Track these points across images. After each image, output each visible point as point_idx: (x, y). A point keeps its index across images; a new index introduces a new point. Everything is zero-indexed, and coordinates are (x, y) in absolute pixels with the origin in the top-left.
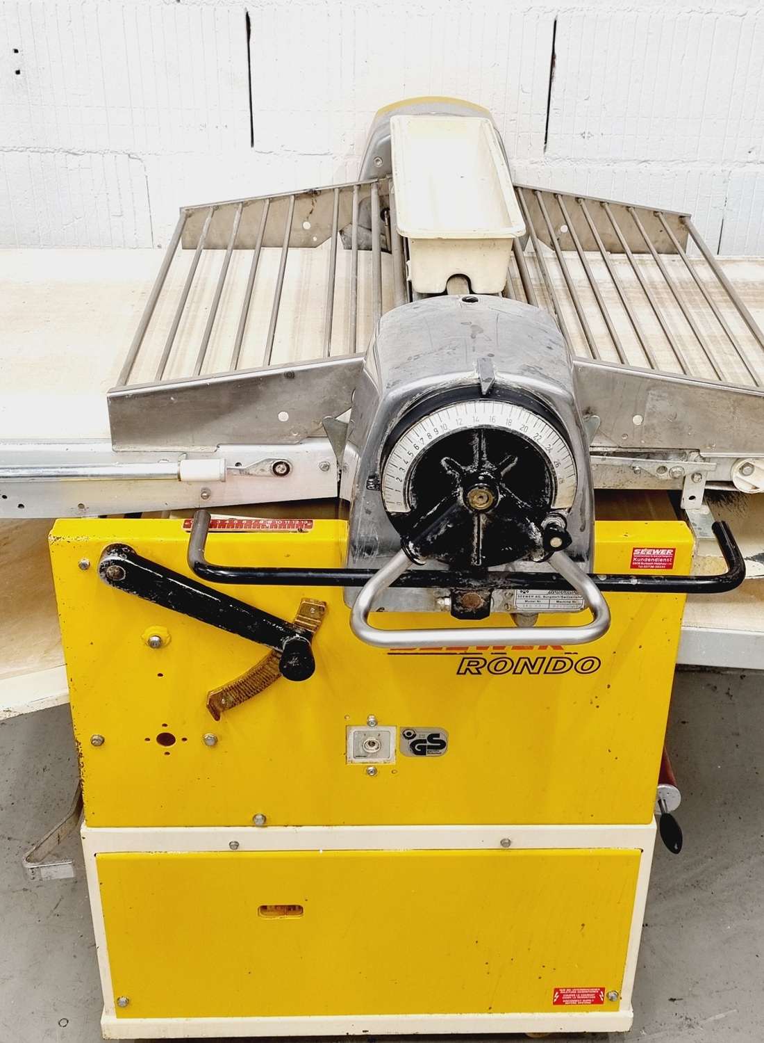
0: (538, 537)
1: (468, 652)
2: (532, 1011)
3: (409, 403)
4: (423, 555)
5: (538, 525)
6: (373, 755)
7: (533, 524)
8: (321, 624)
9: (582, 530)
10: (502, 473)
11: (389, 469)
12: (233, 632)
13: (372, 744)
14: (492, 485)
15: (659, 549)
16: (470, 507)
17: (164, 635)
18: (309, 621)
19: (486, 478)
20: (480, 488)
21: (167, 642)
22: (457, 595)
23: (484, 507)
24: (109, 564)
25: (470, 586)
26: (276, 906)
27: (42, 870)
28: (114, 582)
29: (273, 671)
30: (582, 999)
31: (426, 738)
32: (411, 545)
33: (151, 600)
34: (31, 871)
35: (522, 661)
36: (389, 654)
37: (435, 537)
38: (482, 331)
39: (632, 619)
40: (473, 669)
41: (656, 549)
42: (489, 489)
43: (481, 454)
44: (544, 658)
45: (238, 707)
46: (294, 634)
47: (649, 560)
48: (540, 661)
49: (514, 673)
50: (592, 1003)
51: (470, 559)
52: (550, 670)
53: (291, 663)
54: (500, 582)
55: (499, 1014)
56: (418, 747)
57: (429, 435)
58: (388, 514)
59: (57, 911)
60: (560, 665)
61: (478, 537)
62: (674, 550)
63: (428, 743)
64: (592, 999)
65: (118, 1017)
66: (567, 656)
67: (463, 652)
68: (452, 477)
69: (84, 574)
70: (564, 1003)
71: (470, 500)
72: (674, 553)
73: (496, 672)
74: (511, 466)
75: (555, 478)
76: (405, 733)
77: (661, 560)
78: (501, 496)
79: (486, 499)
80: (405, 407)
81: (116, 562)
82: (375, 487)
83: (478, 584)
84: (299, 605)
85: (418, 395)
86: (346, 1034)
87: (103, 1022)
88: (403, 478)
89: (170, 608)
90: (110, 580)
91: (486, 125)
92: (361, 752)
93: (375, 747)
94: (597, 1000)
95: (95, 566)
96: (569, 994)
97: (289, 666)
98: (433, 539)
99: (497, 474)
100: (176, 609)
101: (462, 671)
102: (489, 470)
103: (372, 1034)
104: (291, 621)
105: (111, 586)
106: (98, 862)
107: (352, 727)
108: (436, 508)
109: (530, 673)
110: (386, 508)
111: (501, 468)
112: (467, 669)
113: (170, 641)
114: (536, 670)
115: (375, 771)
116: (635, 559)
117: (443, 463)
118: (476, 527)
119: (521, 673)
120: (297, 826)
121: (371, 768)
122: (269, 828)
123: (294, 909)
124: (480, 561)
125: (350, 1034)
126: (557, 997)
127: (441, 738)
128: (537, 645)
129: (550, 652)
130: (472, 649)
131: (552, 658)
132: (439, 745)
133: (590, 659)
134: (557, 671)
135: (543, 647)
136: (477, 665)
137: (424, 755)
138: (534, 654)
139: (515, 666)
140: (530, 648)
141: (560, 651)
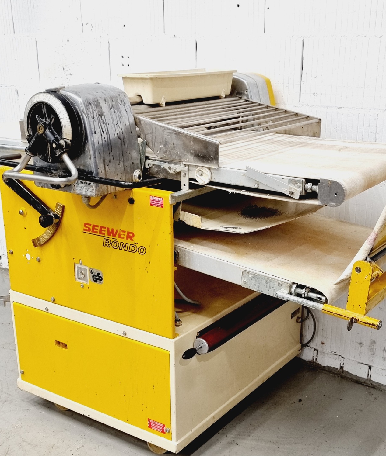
1: (105, 236)
6: (83, 279)
15: (158, 197)
16: (39, 132)
18: (58, 211)
20: (40, 124)
21: (25, 214)
30: (158, 428)
31: (96, 274)
35: (122, 244)
36: (83, 232)
40: (107, 244)
41: (157, 197)
42: (43, 126)
43: (45, 114)
45: (45, 246)
46: (51, 213)
47: (155, 202)
48: (127, 245)
49: (120, 249)
51: (47, 159)
52: (130, 250)
55: (131, 425)
56: (95, 278)
60: (133, 248)
61: (49, 149)
62: (163, 198)
63: (97, 277)
64: (161, 429)
65: (22, 380)
66: (135, 244)
67: (103, 235)
70: (152, 428)
72: (163, 200)
73: (114, 248)
75: (62, 125)
76: (91, 270)
77: (159, 203)
84: (56, 204)
87: (18, 379)
90: (5, 181)
92: (80, 277)
93: (83, 275)
94: (163, 432)
96: (153, 423)
97: (41, 220)
98: (31, 145)
100: (21, 196)
101: (104, 245)
103: (91, 418)
106: (14, 305)
107: (76, 264)
109: (125, 250)
111: (51, 121)
112: (106, 244)
114: (126, 249)
115: (83, 286)
116: (151, 201)
119: (122, 250)
120: (64, 306)
121: (82, 285)
122: (56, 304)
123: (65, 346)
124: (50, 160)
125: (84, 415)
126: (149, 423)
127: (101, 275)
128: (125, 237)
129: (129, 241)
130: (106, 235)
131: (130, 244)
132: (100, 278)
133: (142, 247)
134: (132, 251)
135: (127, 239)
136: (108, 243)
137: (97, 282)
138: (125, 241)
139: (119, 246)
140: (123, 238)
141: (132, 241)
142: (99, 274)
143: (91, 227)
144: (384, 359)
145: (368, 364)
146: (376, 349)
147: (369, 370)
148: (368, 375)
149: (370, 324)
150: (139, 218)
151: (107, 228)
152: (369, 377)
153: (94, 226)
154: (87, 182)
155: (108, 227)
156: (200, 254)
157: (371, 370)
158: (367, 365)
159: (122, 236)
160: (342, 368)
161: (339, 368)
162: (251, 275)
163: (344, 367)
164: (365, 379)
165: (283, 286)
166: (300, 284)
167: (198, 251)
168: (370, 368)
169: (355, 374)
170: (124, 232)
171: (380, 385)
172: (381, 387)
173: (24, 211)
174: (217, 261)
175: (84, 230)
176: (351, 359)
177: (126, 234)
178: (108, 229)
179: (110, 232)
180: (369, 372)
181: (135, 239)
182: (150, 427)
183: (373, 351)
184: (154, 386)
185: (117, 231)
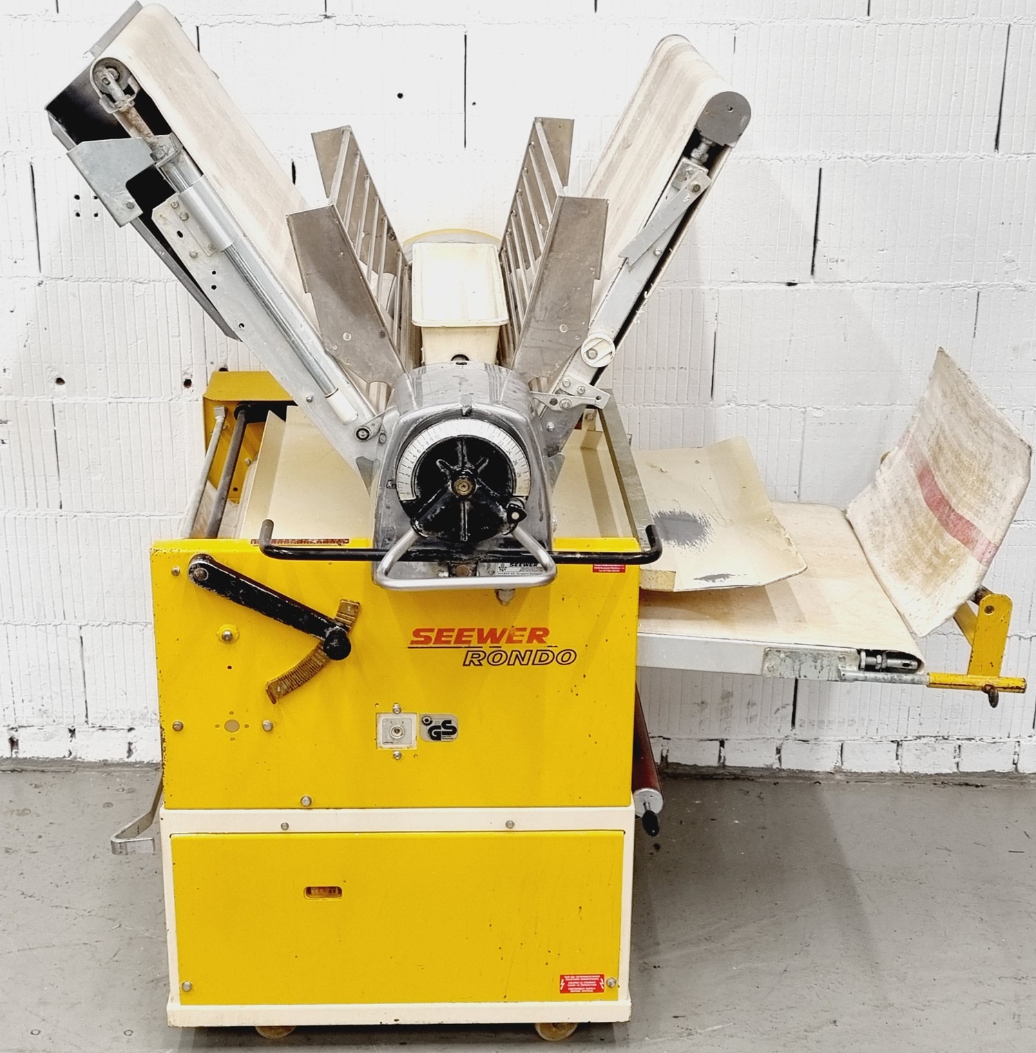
0: (504, 515)
1: (471, 645)
2: (542, 1000)
3: (415, 425)
4: (425, 530)
5: (504, 507)
6: (399, 741)
7: (501, 507)
8: (355, 620)
9: (541, 520)
10: (479, 471)
11: (402, 469)
12: (288, 624)
13: (397, 731)
14: (472, 478)
16: (457, 494)
17: (234, 632)
18: (346, 618)
19: (467, 473)
20: (463, 479)
21: (236, 637)
22: (452, 567)
23: (466, 493)
24: (196, 566)
25: (461, 559)
26: (320, 888)
27: (128, 844)
28: (199, 582)
29: (318, 662)
30: (585, 987)
31: (440, 724)
32: (417, 523)
33: (227, 597)
34: (119, 845)
35: (514, 653)
36: (409, 648)
37: (433, 516)
38: (467, 380)
39: (598, 616)
40: (475, 661)
42: (469, 480)
43: (463, 456)
44: (531, 651)
45: (291, 695)
46: (335, 625)
48: (528, 653)
49: (508, 664)
50: (595, 991)
51: (459, 536)
52: (536, 662)
53: (332, 644)
54: (482, 557)
55: (513, 1003)
56: (435, 733)
57: (427, 443)
58: (401, 502)
59: (116, 958)
60: (544, 657)
61: (464, 518)
63: (443, 730)
64: (593, 987)
65: (181, 1005)
66: (550, 649)
67: (467, 645)
68: (444, 474)
69: (175, 580)
70: (569, 992)
71: (457, 488)
73: (495, 664)
74: (484, 465)
75: (515, 473)
76: (424, 720)
78: (477, 486)
79: (467, 487)
80: (412, 428)
81: (202, 565)
82: (392, 485)
83: (467, 558)
84: (338, 605)
85: (421, 420)
86: (379, 1024)
87: (168, 1008)
88: (410, 474)
89: (241, 604)
90: (196, 580)
91: (492, 249)
92: (389, 739)
93: (400, 733)
94: (599, 988)
95: (184, 571)
96: (573, 981)
97: (331, 646)
98: (432, 517)
99: (475, 471)
100: (245, 604)
101: (467, 663)
102: (470, 469)
103: (403, 1023)
104: (333, 618)
105: (197, 585)
106: (172, 842)
107: (382, 715)
108: (434, 497)
109: (521, 664)
110: (399, 498)
111: (477, 467)
112: (471, 661)
113: (238, 638)
114: (526, 661)
115: (400, 755)
117: (438, 464)
118: (462, 511)
119: (514, 664)
120: (337, 809)
121: (397, 753)
122: (314, 810)
123: (334, 891)
125: (384, 1023)
126: (563, 984)
127: (453, 724)
128: (525, 639)
129: (535, 646)
130: (475, 642)
131: (537, 651)
132: (451, 730)
133: (568, 651)
134: (542, 663)
135: (530, 640)
136: (480, 655)
137: (440, 740)
138: (522, 648)
139: (508, 658)
140: (521, 642)
141: (546, 645)
142: (445, 723)
143: (433, 635)
144: (749, 720)
145: (718, 738)
146: (732, 707)
147: (722, 748)
148: (720, 757)
149: (1012, 688)
150: (563, 599)
151: (478, 629)
152: (722, 761)
153: (441, 632)
155: (481, 627)
157: (723, 747)
158: (717, 740)
159: (515, 638)
160: (664, 759)
161: (658, 761)
162: (785, 653)
163: (669, 757)
164: (712, 767)
165: (847, 660)
166: (874, 650)
168: (722, 743)
169: (693, 764)
170: (524, 629)
171: (744, 769)
172: (748, 773)
175: (413, 642)
176: (684, 737)
177: (527, 634)
178: (481, 631)
179: (485, 636)
180: (722, 752)
181: (549, 640)
182: (565, 990)
183: (725, 711)
184: (580, 908)
185: (504, 631)
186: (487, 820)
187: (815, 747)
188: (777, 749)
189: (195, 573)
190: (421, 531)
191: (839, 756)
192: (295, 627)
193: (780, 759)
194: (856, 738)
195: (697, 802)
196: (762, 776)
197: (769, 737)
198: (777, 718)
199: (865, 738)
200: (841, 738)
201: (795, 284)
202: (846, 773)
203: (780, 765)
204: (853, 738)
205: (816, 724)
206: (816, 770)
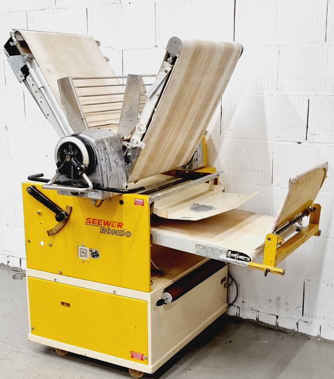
1: (102, 226)
2: (126, 359)
6: (84, 256)
10: (75, 154)
18: (68, 211)
24: (28, 188)
30: (138, 357)
31: (94, 252)
32: (57, 169)
33: (36, 198)
35: (114, 231)
36: (86, 224)
37: (61, 167)
39: (137, 220)
40: (103, 231)
41: (139, 199)
43: (71, 149)
44: (118, 230)
47: (138, 202)
48: (118, 231)
49: (112, 234)
50: (141, 360)
52: (120, 235)
55: (118, 358)
56: (93, 255)
58: (56, 163)
60: (122, 233)
61: (72, 170)
63: (95, 254)
64: (140, 358)
65: (32, 334)
66: (123, 230)
67: (101, 226)
68: (66, 155)
70: (133, 358)
71: (66, 159)
72: (143, 201)
73: (108, 233)
75: (83, 156)
76: (90, 250)
77: (141, 203)
78: (73, 159)
81: (30, 187)
84: (66, 206)
87: (28, 334)
88: (57, 154)
89: (39, 201)
90: (29, 192)
92: (82, 255)
94: (142, 359)
96: (134, 354)
97: (57, 217)
101: (101, 232)
102: (72, 153)
103: (87, 356)
104: (63, 209)
105: (29, 194)
106: (28, 278)
107: (79, 246)
109: (116, 235)
112: (102, 231)
113: (43, 214)
114: (117, 234)
115: (84, 261)
116: (135, 202)
117: (64, 151)
119: (114, 234)
120: (69, 276)
121: (83, 260)
122: (63, 276)
123: (68, 305)
124: (73, 177)
125: (82, 355)
126: (132, 355)
127: (98, 253)
128: (116, 226)
129: (119, 229)
130: (103, 225)
131: (120, 231)
132: (97, 255)
133: (129, 232)
134: (121, 235)
135: (118, 227)
136: (104, 230)
137: (94, 258)
138: (116, 229)
139: (112, 232)
140: (115, 227)
141: (122, 229)
142: (96, 252)
143: (92, 221)
144: (286, 310)
145: (276, 315)
146: (280, 303)
147: (277, 319)
148: (276, 322)
149: (278, 272)
150: (127, 213)
151: (104, 220)
152: (277, 324)
153: (94, 220)
154: (96, 190)
156: (167, 235)
157: (278, 319)
158: (275, 315)
159: (114, 225)
160: (257, 319)
161: (255, 319)
162: (202, 246)
163: (259, 318)
165: (223, 252)
166: (233, 251)
167: (166, 233)
168: (277, 317)
169: (267, 323)
170: (116, 222)
171: (285, 329)
172: (286, 331)
173: (41, 212)
174: (179, 239)
175: (86, 222)
176: (264, 312)
177: (117, 224)
178: (104, 221)
179: (105, 223)
180: (277, 320)
181: (123, 227)
182: (132, 357)
183: (278, 305)
184: (135, 327)
185: (110, 222)
186: (108, 289)
187: (310, 325)
188: (297, 324)
189: (28, 190)
190: (58, 172)
191: (319, 331)
192: (53, 211)
193: (298, 327)
194: (326, 325)
195: (259, 334)
196: (290, 333)
197: (294, 318)
198: (296, 311)
199: (329, 326)
200: (320, 324)
201: (300, 143)
202: (321, 338)
203: (298, 330)
204: (324, 325)
205: (311, 316)
206: (310, 335)
